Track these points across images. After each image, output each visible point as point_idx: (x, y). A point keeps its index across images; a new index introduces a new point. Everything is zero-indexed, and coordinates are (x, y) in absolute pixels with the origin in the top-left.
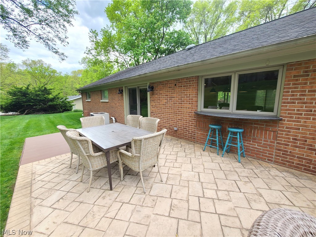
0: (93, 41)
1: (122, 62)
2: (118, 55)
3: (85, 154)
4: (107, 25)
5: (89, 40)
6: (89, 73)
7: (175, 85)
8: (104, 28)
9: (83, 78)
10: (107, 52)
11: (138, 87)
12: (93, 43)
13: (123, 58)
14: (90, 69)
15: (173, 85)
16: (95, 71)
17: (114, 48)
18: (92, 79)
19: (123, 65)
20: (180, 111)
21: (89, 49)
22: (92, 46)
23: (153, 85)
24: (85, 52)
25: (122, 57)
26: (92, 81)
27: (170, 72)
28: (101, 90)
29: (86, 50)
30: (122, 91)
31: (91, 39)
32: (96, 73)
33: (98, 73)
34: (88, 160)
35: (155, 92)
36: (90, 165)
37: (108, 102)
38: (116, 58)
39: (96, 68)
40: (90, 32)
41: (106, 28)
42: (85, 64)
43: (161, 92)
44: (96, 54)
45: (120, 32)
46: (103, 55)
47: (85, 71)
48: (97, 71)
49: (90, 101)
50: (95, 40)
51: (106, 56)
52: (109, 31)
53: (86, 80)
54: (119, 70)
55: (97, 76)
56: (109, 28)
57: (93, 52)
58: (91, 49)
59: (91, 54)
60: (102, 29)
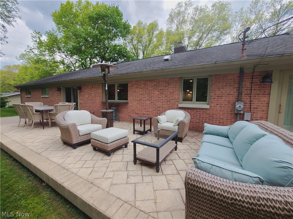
0: (36, 41)
1: (68, 63)
2: (64, 56)
3: (31, 112)
4: (53, 29)
5: (32, 40)
6: (29, 70)
7: (92, 87)
8: (50, 31)
9: (21, 74)
10: (52, 52)
11: (72, 87)
12: (36, 43)
13: (70, 60)
14: (30, 65)
15: (91, 87)
16: (37, 69)
17: (59, 49)
18: (32, 77)
19: (68, 67)
20: (95, 102)
21: (31, 48)
22: (34, 45)
23: (81, 86)
24: (26, 50)
25: (68, 59)
26: (32, 78)
27: (88, 79)
28: (42, 88)
29: (27, 48)
30: (60, 89)
31: (34, 38)
32: (38, 71)
33: (40, 71)
34: (32, 115)
35: (82, 91)
36: (33, 118)
37: (48, 97)
38: (62, 59)
39: (37, 65)
40: (34, 32)
41: (52, 31)
42: (24, 60)
43: (86, 90)
44: (39, 53)
45: (67, 37)
46: (47, 55)
47: (23, 68)
48: (39, 69)
49: (30, 96)
50: (38, 40)
51: (51, 56)
52: (55, 34)
53: (24, 77)
54: (65, 70)
55: (39, 74)
56: (54, 32)
57: (36, 52)
58: (33, 47)
59: (32, 53)
60: (47, 32)
